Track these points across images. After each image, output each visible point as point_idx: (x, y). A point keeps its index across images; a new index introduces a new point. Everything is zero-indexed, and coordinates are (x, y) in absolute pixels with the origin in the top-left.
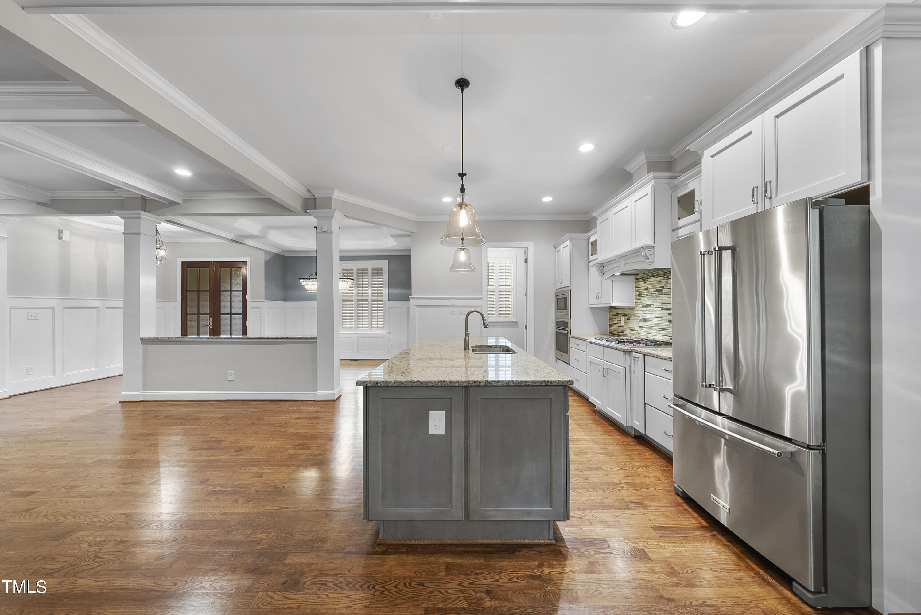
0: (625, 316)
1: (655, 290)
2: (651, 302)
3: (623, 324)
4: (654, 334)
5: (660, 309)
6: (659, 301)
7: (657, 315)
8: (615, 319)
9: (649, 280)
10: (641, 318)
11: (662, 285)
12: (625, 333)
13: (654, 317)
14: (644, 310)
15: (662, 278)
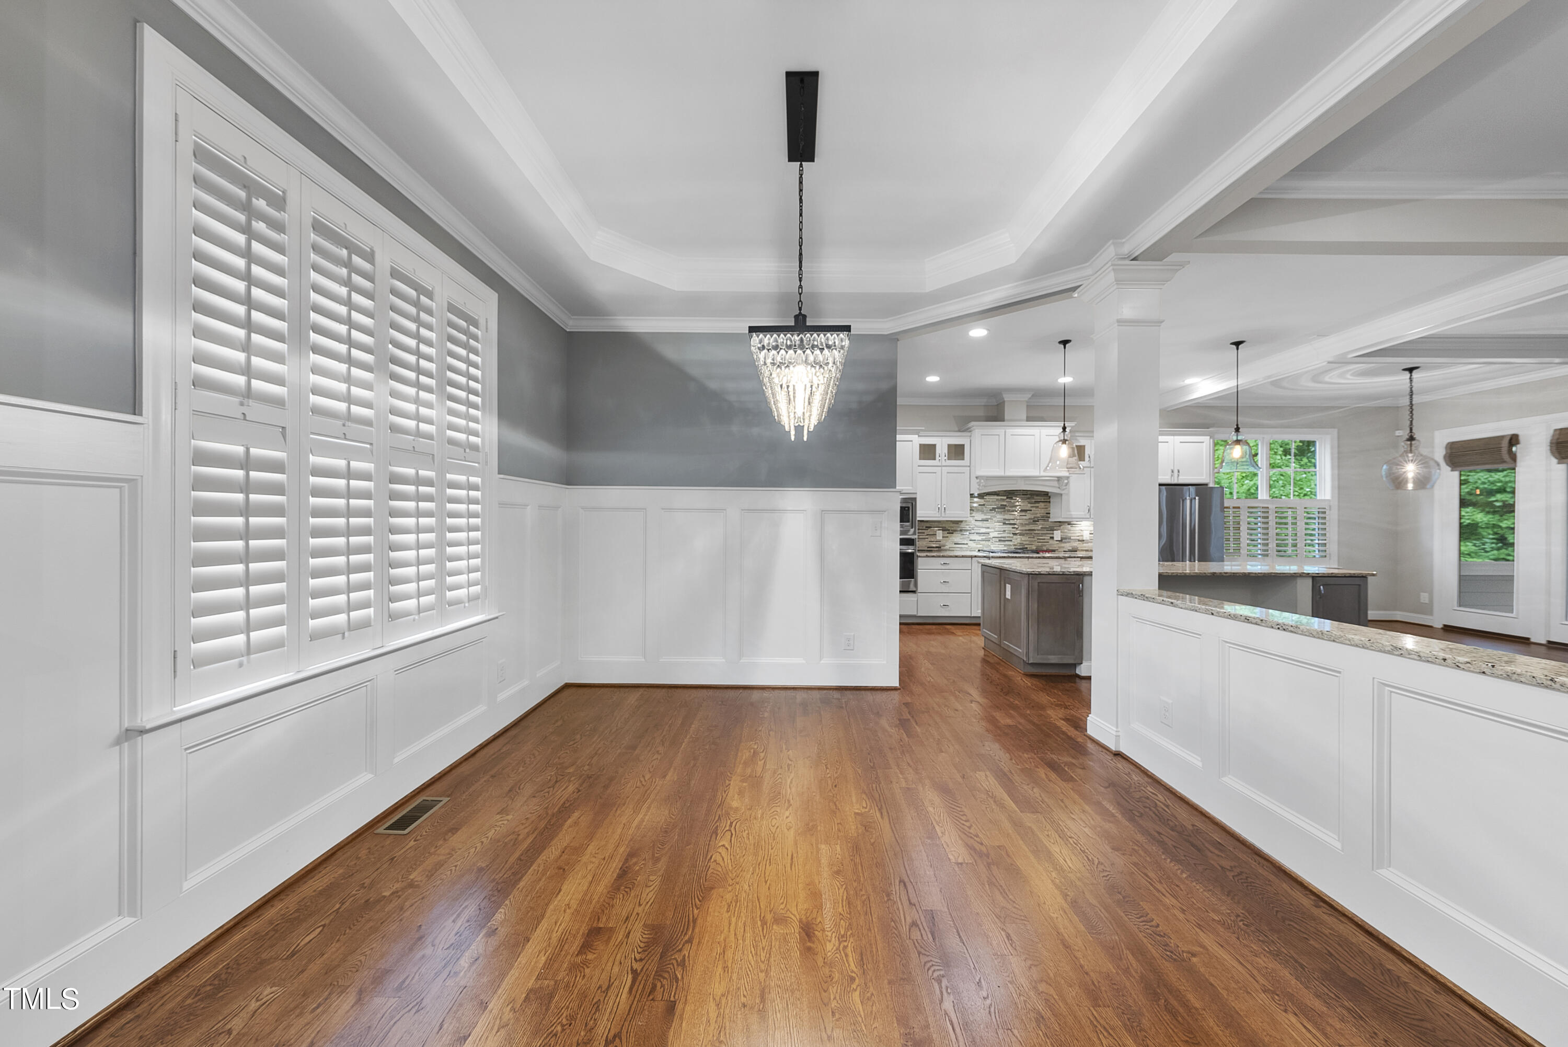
0: (943, 530)
1: (995, 507)
2: (989, 517)
3: (941, 538)
4: (992, 546)
5: (1002, 524)
6: (1000, 517)
7: (996, 529)
8: (924, 533)
9: (985, 497)
10: (973, 531)
11: (1005, 503)
12: (942, 548)
13: (993, 530)
14: (980, 524)
15: (1005, 497)
